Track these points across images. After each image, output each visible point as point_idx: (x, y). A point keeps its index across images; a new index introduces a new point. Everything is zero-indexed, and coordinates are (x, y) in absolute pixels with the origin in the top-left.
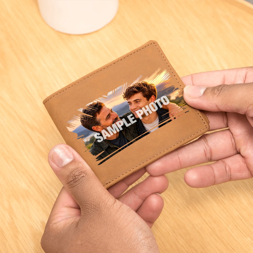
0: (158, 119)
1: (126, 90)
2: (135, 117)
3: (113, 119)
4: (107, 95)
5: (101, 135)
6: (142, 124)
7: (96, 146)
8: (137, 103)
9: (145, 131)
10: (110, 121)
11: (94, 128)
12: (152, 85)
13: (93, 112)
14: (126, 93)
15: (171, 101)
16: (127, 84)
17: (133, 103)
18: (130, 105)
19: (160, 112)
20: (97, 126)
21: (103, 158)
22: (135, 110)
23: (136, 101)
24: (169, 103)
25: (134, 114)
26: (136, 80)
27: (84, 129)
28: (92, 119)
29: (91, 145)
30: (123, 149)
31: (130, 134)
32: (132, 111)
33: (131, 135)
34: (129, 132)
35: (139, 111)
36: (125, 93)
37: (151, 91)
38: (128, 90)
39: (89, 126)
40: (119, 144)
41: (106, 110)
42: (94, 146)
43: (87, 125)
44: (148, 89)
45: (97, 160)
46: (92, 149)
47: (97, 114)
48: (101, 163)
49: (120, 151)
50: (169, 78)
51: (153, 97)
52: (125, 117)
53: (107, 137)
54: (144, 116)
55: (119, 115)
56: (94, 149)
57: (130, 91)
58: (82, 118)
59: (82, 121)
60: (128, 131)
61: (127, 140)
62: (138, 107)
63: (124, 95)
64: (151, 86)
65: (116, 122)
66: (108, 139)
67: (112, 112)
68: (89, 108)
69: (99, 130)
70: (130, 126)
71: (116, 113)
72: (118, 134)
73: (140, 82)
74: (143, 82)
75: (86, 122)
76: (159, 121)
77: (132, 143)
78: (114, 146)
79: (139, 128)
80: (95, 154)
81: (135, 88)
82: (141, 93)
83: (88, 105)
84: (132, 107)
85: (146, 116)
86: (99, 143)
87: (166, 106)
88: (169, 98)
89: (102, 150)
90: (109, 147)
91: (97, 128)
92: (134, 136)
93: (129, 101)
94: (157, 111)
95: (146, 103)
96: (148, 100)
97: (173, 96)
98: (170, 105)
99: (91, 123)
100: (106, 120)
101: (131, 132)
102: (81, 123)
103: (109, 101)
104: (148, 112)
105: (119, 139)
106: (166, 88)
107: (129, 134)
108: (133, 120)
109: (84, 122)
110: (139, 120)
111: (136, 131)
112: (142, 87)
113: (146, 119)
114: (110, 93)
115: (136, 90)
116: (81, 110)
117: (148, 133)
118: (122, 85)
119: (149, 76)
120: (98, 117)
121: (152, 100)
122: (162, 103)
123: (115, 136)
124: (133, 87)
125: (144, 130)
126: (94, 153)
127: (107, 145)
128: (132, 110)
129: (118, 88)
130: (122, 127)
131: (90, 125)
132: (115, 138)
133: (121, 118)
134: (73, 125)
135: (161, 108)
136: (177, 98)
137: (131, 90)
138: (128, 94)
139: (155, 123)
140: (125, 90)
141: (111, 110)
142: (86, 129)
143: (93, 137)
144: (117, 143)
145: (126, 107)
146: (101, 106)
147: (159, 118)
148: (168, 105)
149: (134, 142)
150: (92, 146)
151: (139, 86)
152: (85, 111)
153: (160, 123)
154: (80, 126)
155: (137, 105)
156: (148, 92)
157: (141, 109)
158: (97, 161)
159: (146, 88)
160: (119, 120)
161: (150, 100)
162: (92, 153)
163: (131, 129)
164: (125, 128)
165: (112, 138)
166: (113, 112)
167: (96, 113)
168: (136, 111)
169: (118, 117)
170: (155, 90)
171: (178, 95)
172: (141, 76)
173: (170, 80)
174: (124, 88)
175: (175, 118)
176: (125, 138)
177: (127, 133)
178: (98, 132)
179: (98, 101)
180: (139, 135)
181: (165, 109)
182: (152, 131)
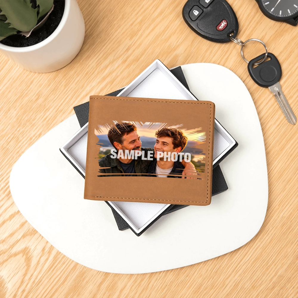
0: (171, 169)
1: (162, 129)
2: (154, 156)
3: (135, 146)
4: (144, 123)
5: (117, 153)
6: (156, 165)
7: (107, 159)
8: (163, 145)
9: (154, 173)
10: (132, 146)
11: (116, 143)
12: (186, 138)
13: (123, 130)
14: (160, 131)
15: (192, 161)
16: (166, 124)
17: (160, 143)
18: (156, 143)
19: (177, 165)
20: (118, 144)
21: (105, 173)
22: (158, 150)
23: (164, 143)
25: (155, 153)
26: (175, 126)
27: (108, 139)
28: (119, 135)
29: (104, 156)
30: (126, 175)
31: (141, 167)
32: (155, 149)
33: (140, 169)
34: (141, 165)
35: (160, 152)
36: (159, 131)
37: (182, 142)
38: (164, 130)
39: (112, 140)
40: (126, 170)
41: (135, 134)
43: (112, 138)
44: (180, 139)
45: (100, 171)
46: (102, 159)
47: (126, 134)
48: (101, 176)
49: (123, 175)
50: (203, 141)
51: (179, 148)
52: (146, 150)
53: (120, 158)
54: (162, 159)
55: (142, 146)
56: (103, 161)
57: (165, 132)
58: (111, 129)
59: (110, 132)
60: (140, 163)
61: (135, 171)
62: (162, 149)
63: (157, 131)
64: (184, 138)
65: (137, 150)
66: (119, 160)
67: (138, 139)
68: (123, 125)
69: (118, 148)
70: (145, 160)
71: (141, 143)
72: (131, 161)
73: (177, 130)
74: (180, 131)
75: (112, 135)
76: (171, 172)
77: (136, 175)
78: (120, 169)
79: (151, 167)
80: (101, 165)
81: (171, 132)
82: (173, 139)
83: (124, 121)
84: (157, 146)
86: (111, 158)
87: (185, 162)
88: (192, 157)
89: (109, 165)
90: (116, 167)
91: (118, 146)
92: (142, 171)
93: (158, 139)
94: (175, 162)
95: (171, 150)
96: (174, 148)
97: (197, 158)
98: (189, 164)
99: (116, 138)
100: (129, 143)
101: (142, 166)
103: (142, 129)
104: (167, 158)
105: (129, 166)
106: (196, 148)
108: (151, 157)
109: (111, 133)
110: (155, 161)
111: (147, 168)
112: (176, 135)
113: (162, 163)
114: (148, 123)
115: (170, 134)
116: (116, 122)
117: (155, 176)
118: (161, 123)
119: (188, 129)
120: (125, 137)
121: (178, 150)
123: (128, 161)
124: (169, 130)
126: (101, 164)
127: (116, 164)
128: (155, 148)
129: (157, 123)
130: (138, 157)
132: (126, 163)
133: (142, 149)
134: (101, 130)
135: (180, 161)
136: (199, 162)
137: (166, 131)
138: (161, 134)
139: (167, 171)
140: (161, 129)
141: (139, 138)
143: (110, 151)
144: (125, 168)
145: (152, 143)
146: (134, 129)
147: (173, 169)
148: (188, 163)
149: (139, 175)
150: (104, 157)
151: (175, 132)
152: (118, 125)
153: (170, 174)
154: (106, 135)
155: (163, 147)
156: (179, 142)
157: (163, 152)
158: (99, 172)
159: (179, 137)
160: (140, 150)
161: (176, 150)
162: (99, 163)
164: (140, 160)
165: (124, 161)
167: (125, 132)
168: (158, 151)
169: (141, 147)
170: (185, 143)
171: (201, 160)
172: (182, 124)
173: (203, 143)
174: (161, 126)
175: (186, 178)
176: (134, 168)
177: (138, 165)
178: (116, 149)
179: (133, 124)
180: (147, 173)
181: (183, 165)
182: (159, 176)
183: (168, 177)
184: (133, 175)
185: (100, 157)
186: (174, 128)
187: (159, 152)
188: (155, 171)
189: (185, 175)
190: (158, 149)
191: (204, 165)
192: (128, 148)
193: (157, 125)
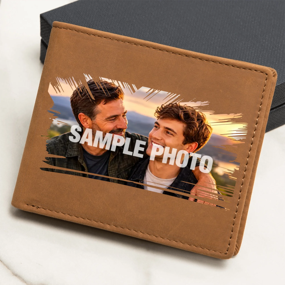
0: (172, 181)
1: (170, 104)
2: (145, 150)
3: (116, 126)
4: (138, 88)
5: (81, 134)
6: (146, 168)
7: (61, 142)
8: (166, 134)
9: (141, 181)
10: (110, 126)
11: (82, 116)
12: (209, 129)
13: (100, 94)
14: (166, 107)
15: (212, 172)
16: (177, 97)
17: (161, 129)
18: (154, 128)
19: (184, 174)
20: (87, 117)
21: (55, 165)
22: (154, 141)
23: (168, 131)
24: (208, 174)
25: (149, 145)
26: (194, 103)
27: (69, 106)
28: (90, 102)
29: (57, 134)
30: (91, 177)
31: (119, 166)
32: (151, 139)
33: (117, 170)
34: (120, 163)
35: (159, 146)
36: (163, 106)
37: (200, 135)
38: (172, 106)
39: (77, 108)
40: (92, 167)
41: (119, 106)
42: (59, 138)
43: (76, 105)
44: (199, 129)
45: (46, 160)
46: (53, 140)
47: (103, 101)
48: (47, 170)
49: (84, 175)
50: (240, 140)
51: (194, 145)
52: (133, 138)
53: (86, 143)
54: (159, 159)
55: (128, 128)
56: (55, 144)
57: (173, 110)
59: (75, 94)
60: (119, 159)
61: (107, 171)
62: (162, 141)
63: (160, 107)
64: (206, 128)
65: (117, 134)
66: (84, 147)
67: (123, 116)
68: (100, 85)
69: (85, 124)
70: (129, 156)
71: (127, 123)
72: (103, 152)
73: (197, 111)
74: (201, 114)
75: (79, 100)
76: (171, 185)
77: (108, 180)
78: (82, 163)
79: (137, 170)
80: (50, 151)
81: (184, 112)
82: (185, 126)
83: (103, 78)
84: (154, 133)
85: (162, 162)
86: (69, 141)
87: (200, 172)
88: (215, 165)
89: (64, 153)
90: (76, 158)
91: (85, 120)
92: (120, 174)
93: (159, 121)
94: (181, 169)
95: (178, 145)
96: (185, 143)
97: (223, 169)
98: (207, 177)
99: (85, 106)
100: (106, 119)
101: (122, 164)
102: (72, 94)
103: (133, 99)
105: (98, 160)
107: (117, 165)
108: (140, 152)
109: (76, 96)
110: (147, 160)
111: (130, 170)
112: (193, 120)
113: (158, 166)
114: (145, 89)
115: (182, 115)
116: (88, 78)
117: (142, 187)
118: (170, 93)
119: (216, 113)
120: (101, 107)
121: (190, 148)
122: (198, 164)
123: (98, 151)
124: (181, 108)
125: (141, 177)
126: (50, 148)
127: (76, 154)
128: (151, 137)
129: (162, 92)
130: (117, 147)
131: (80, 108)
132: (94, 153)
133: (127, 135)
134: (60, 87)
135: (190, 169)
136: (225, 176)
137: (176, 109)
138: (166, 112)
139: (164, 183)
140: (168, 103)
141: (125, 113)
142: (71, 107)
143: (69, 127)
144: (91, 163)
145: (147, 127)
146: (119, 95)
147: (175, 180)
148: (204, 174)
149: (113, 181)
150: (58, 137)
151: (191, 115)
152: (91, 84)
153: (169, 188)
154: (68, 97)
155: (164, 136)
156: (195, 133)
157: (164, 147)
158: (44, 161)
159: (198, 125)
160: (122, 136)
161: (187, 146)
162: (47, 145)
163: (125, 162)
164: (120, 153)
165: (91, 150)
166: (125, 117)
167: (103, 98)
168: (155, 143)
169: (125, 130)
170: (207, 137)
171: (230, 173)
172: (206, 102)
173: (239, 142)
174: (168, 99)
175: (196, 200)
176: (106, 166)
177: (115, 162)
178: (81, 126)
179: (119, 86)
180: (127, 179)
181: (194, 176)
182: (149, 189)
183: (165, 193)
184: (103, 179)
185: (51, 136)
186: (191, 106)
187: (157, 145)
188: (143, 179)
189: (196, 195)
190: (155, 139)
191: (233, 183)
192: (101, 128)
193: (161, 95)
